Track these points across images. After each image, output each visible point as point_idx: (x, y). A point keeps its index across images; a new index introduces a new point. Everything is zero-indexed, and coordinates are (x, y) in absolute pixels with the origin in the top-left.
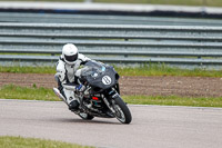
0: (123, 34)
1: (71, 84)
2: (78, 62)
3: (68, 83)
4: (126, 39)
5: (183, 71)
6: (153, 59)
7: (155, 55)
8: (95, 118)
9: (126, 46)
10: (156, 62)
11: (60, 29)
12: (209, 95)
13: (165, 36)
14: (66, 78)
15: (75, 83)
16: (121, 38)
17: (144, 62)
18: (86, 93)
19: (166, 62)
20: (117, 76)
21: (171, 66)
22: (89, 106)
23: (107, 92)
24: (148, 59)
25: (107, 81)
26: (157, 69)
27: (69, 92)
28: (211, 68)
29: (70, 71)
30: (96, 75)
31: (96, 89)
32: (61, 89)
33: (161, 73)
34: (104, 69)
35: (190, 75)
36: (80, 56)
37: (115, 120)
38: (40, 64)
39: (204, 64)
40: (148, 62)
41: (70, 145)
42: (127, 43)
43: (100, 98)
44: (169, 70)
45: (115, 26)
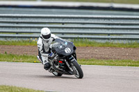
0: (61, 21)
1: (47, 53)
2: (51, 39)
3: (44, 52)
4: (63, 24)
5: (99, 43)
6: (80, 36)
7: (81, 34)
8: (63, 75)
9: (63, 28)
10: (82, 38)
11: (22, 17)
12: (115, 58)
13: (87, 22)
14: (43, 49)
15: (49, 52)
16: (60, 23)
17: (74, 38)
18: (55, 58)
19: (88, 38)
20: (75, 48)
21: (92, 41)
22: (57, 67)
23: (68, 57)
24: (76, 36)
25: (68, 51)
26: (82, 42)
27: (45, 58)
28: (116, 41)
29: (46, 44)
30: (61, 47)
31: (61, 56)
32: (40, 55)
33: (85, 45)
34: (66, 44)
35: (103, 46)
36: (52, 35)
37: (73, 76)
38: (9, 40)
39: (112, 39)
40: (77, 38)
41: (28, 89)
42: (63, 26)
43: (64, 62)
44: (90, 43)
45: (56, 16)
